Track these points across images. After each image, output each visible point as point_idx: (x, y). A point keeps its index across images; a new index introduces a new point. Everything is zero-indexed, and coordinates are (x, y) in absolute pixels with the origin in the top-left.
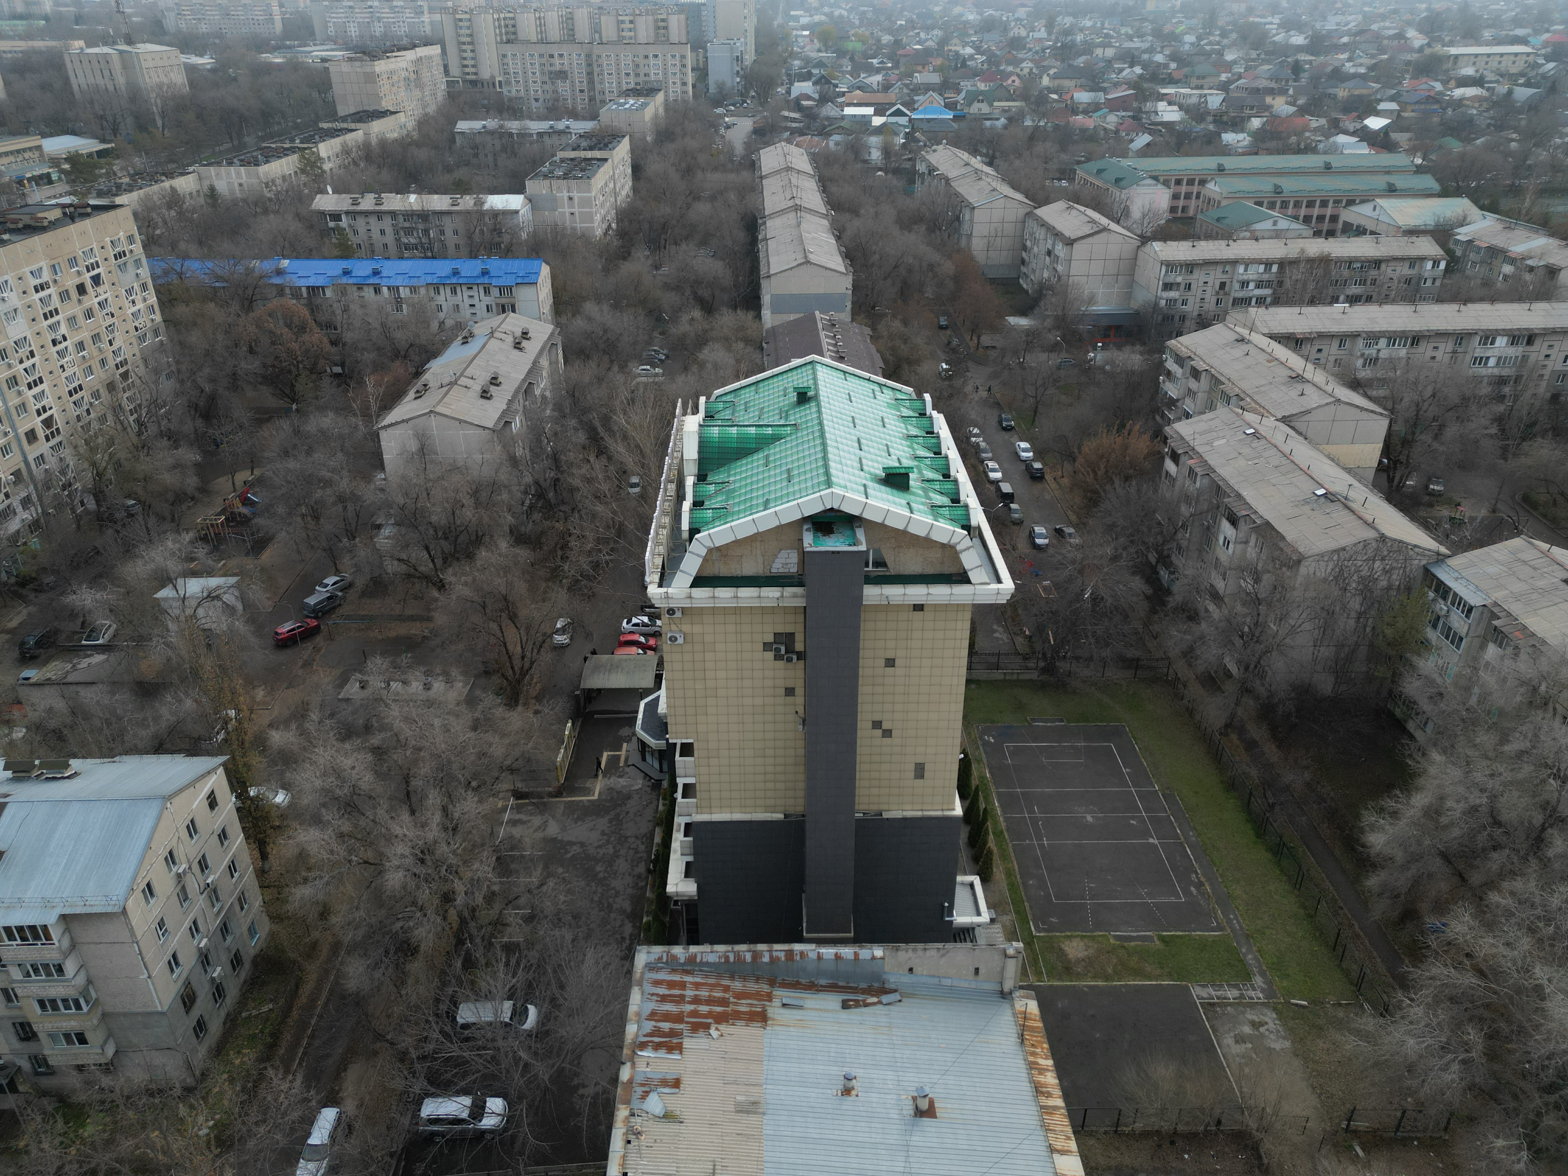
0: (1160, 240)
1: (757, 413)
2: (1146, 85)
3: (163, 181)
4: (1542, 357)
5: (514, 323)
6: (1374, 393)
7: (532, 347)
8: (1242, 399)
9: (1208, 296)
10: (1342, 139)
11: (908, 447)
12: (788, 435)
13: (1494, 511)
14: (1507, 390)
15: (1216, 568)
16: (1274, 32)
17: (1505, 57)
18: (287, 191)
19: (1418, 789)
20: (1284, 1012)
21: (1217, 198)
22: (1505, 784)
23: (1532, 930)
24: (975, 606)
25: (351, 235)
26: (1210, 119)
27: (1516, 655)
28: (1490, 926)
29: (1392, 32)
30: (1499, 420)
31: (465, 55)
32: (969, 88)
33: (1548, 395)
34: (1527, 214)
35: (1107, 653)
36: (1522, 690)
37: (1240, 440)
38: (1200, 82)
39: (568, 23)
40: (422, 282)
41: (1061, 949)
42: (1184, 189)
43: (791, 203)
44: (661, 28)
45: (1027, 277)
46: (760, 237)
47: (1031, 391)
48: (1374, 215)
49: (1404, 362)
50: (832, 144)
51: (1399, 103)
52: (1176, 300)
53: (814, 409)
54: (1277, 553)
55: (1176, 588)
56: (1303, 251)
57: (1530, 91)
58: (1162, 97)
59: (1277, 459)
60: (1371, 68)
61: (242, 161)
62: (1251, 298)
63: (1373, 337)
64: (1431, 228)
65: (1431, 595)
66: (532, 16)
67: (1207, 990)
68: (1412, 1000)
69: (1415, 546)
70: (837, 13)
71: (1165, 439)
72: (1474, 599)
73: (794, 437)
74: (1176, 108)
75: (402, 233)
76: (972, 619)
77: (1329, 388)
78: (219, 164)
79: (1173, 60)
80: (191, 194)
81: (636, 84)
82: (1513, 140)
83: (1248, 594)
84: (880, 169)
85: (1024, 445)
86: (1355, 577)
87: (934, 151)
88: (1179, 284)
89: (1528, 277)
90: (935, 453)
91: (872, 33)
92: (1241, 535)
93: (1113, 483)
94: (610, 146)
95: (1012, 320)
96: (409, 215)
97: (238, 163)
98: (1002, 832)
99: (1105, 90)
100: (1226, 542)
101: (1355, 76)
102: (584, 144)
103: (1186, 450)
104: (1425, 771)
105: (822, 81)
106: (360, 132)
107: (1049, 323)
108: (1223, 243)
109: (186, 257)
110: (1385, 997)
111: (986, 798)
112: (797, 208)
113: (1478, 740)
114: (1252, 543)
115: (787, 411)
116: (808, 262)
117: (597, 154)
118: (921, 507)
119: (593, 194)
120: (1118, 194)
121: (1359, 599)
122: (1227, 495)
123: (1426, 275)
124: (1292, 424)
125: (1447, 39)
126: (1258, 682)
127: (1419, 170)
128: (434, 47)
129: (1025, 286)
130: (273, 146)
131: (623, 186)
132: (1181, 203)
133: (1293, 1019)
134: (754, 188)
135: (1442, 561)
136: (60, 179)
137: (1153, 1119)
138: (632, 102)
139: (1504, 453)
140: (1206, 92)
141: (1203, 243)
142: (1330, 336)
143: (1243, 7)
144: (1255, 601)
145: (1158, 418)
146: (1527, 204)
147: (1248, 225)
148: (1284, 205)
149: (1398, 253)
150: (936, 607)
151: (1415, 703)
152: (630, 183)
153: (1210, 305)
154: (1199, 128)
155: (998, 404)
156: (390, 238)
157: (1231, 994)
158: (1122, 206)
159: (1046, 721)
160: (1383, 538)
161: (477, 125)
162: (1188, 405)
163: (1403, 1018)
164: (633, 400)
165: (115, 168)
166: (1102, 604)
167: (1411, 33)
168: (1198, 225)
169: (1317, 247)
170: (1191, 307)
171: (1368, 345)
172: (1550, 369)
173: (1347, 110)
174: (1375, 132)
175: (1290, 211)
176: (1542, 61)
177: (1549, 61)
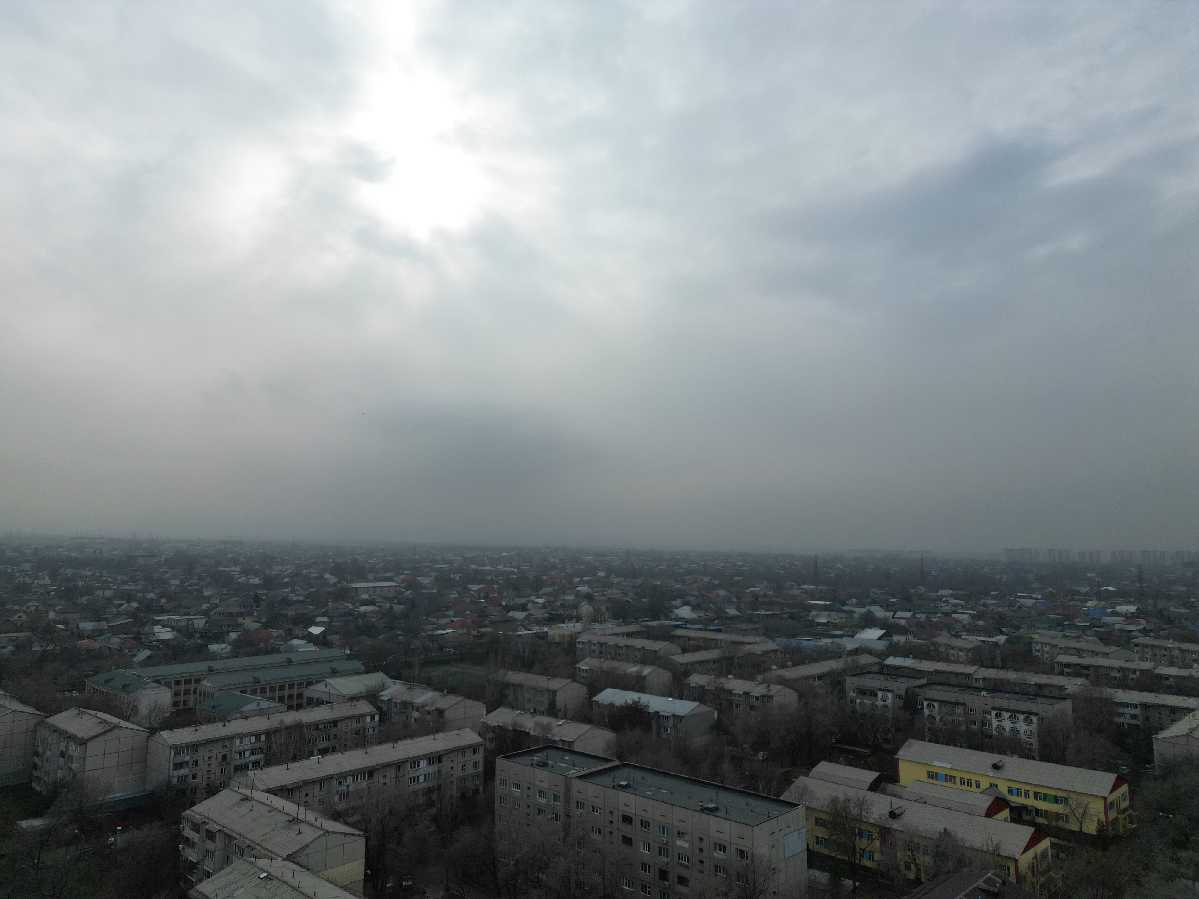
0: (167, 729)
2: (142, 615)
4: (449, 769)
6: (350, 820)
8: (253, 849)
9: (213, 768)
10: (295, 642)
13: (447, 890)
14: (434, 797)
16: (238, 576)
17: (384, 589)
21: (211, 691)
26: (197, 635)
29: (315, 575)
30: (435, 819)
33: (459, 794)
34: (418, 679)
37: (256, 885)
38: (187, 611)
42: (183, 687)
45: (40, 780)
48: (326, 690)
49: (366, 791)
51: (328, 617)
52: (186, 776)
56: (282, 722)
57: (402, 607)
58: (157, 623)
59: (289, 894)
60: (307, 596)
62: (248, 764)
63: (342, 777)
64: (364, 694)
74: (169, 629)
77: (318, 824)
79: (164, 597)
82: (400, 635)
88: (187, 762)
89: (428, 718)
95: (24, 823)
99: (107, 620)
101: (297, 602)
107: (64, 818)
108: (220, 724)
120: (126, 697)
123: (368, 726)
124: (296, 860)
125: (349, 579)
127: (349, 657)
129: (38, 789)
132: (182, 698)
139: (444, 843)
140: (192, 617)
141: (204, 727)
142: (312, 782)
146: (417, 672)
147: (238, 708)
148: (263, 691)
149: (347, 714)
153: (216, 775)
154: (190, 642)
158: (131, 706)
162: (208, 865)
167: (327, 576)
168: (198, 713)
169: (290, 718)
170: (200, 780)
171: (340, 784)
172: (455, 776)
173: (296, 623)
174: (316, 636)
175: (268, 694)
176: (403, 590)
177: (407, 590)
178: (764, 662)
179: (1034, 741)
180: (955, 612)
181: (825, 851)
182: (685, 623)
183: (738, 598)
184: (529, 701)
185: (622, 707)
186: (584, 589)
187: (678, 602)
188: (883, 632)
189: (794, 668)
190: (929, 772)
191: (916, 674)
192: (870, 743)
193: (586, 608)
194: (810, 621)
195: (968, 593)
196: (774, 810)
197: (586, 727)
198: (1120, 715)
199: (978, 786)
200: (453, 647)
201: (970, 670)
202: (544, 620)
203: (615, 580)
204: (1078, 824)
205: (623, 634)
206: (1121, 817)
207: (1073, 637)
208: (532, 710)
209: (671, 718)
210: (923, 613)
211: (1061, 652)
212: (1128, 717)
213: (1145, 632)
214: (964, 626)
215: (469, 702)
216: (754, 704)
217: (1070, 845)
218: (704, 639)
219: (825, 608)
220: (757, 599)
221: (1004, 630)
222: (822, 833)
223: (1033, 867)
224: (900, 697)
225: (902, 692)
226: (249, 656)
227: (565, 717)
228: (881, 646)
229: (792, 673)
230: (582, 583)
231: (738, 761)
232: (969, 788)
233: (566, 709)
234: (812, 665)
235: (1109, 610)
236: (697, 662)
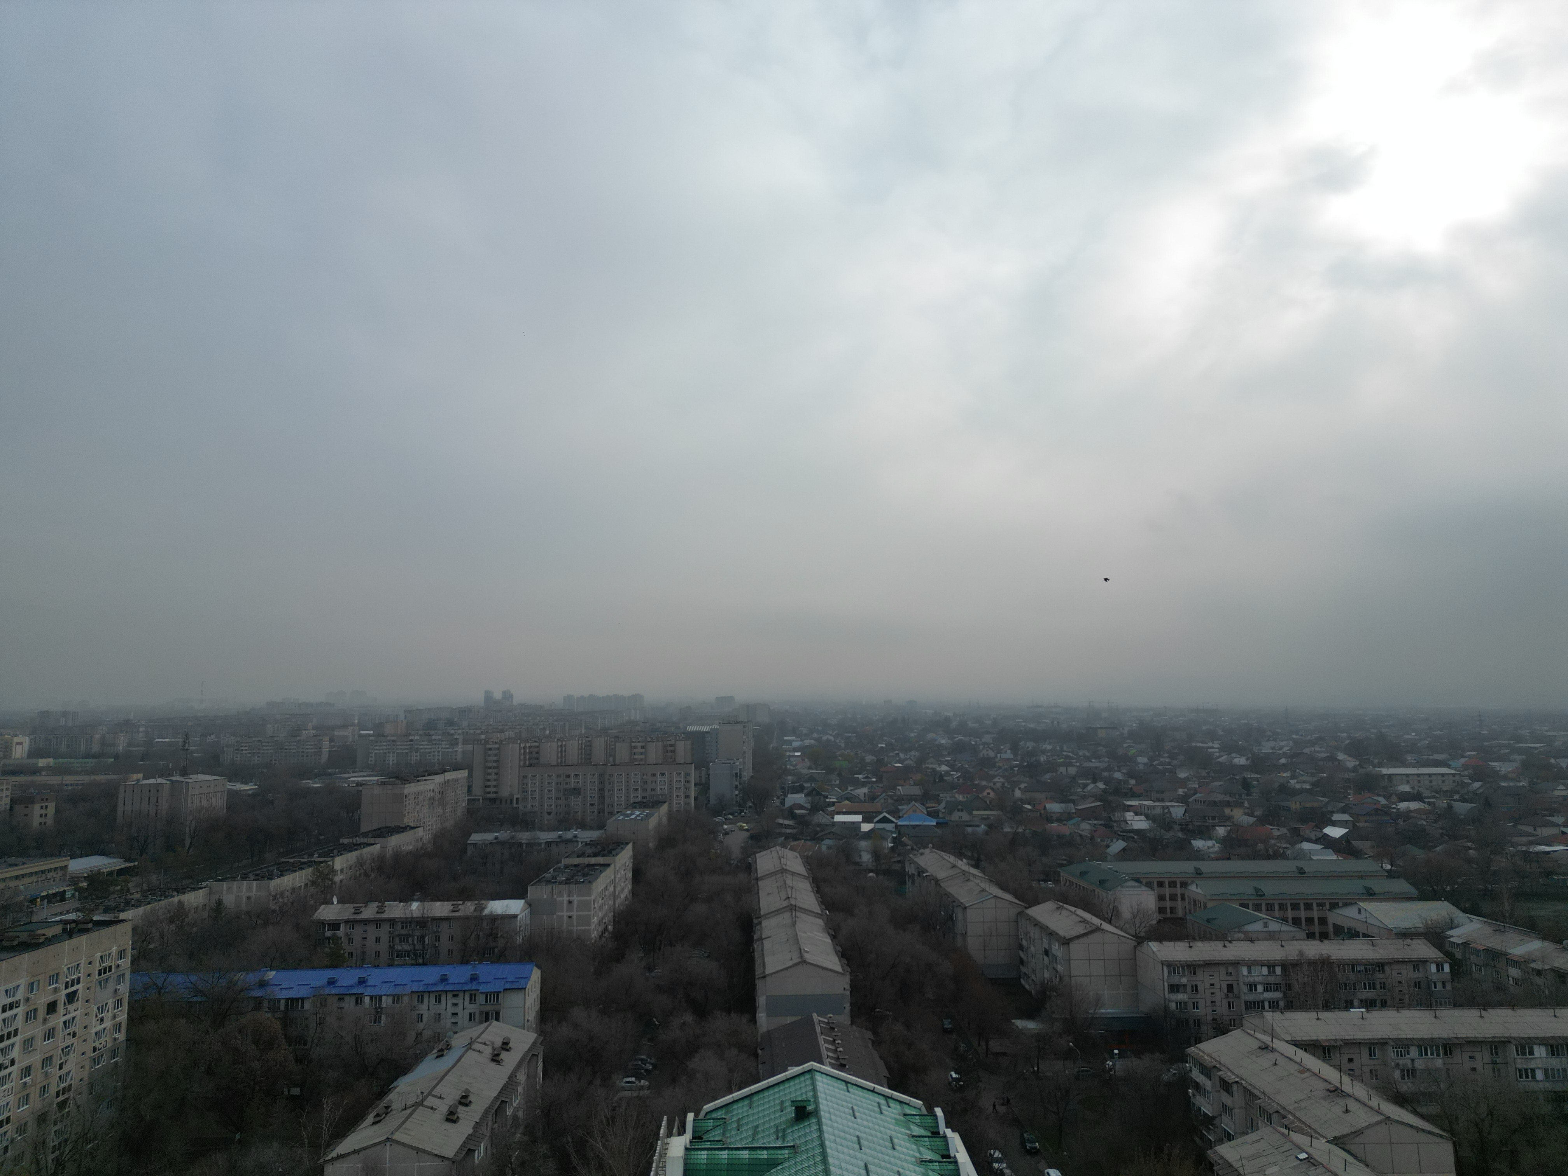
0: (1155, 940)
1: (750, 1133)
2: (1111, 798)
3: (173, 896)
5: (495, 1032)
6: (1424, 1110)
7: (511, 1059)
8: (1284, 1117)
9: (1218, 998)
10: (1306, 846)
12: (785, 1160)
16: (1217, 754)
17: (1434, 778)
18: (292, 903)
21: (1202, 900)
25: (345, 944)
26: (1177, 827)
29: (1323, 755)
31: (489, 777)
32: (948, 799)
34: (1511, 917)
37: (1295, 1167)
38: (1160, 796)
39: (587, 749)
40: (408, 990)
42: (1167, 891)
43: (785, 903)
44: (669, 752)
45: (1028, 977)
46: (755, 937)
47: (1051, 1105)
48: (1361, 917)
49: (1443, 1073)
50: (824, 848)
51: (1350, 814)
52: (1185, 1003)
53: (814, 1127)
56: (1301, 953)
57: (1469, 806)
58: (1129, 808)
60: (1315, 785)
61: (256, 875)
62: (1263, 1002)
63: (1402, 1045)
64: (1421, 930)
66: (554, 745)
70: (825, 738)
71: (1210, 1166)
73: (792, 1162)
74: (1143, 818)
75: (397, 940)
77: (1374, 1104)
78: (234, 879)
79: (1132, 777)
80: (196, 908)
81: (643, 798)
82: (1470, 848)
84: (872, 871)
85: (1054, 1172)
87: (922, 854)
88: (1185, 986)
89: (1538, 981)
91: (856, 754)
94: (614, 852)
95: (1020, 1023)
96: (407, 922)
97: (252, 877)
99: (1073, 802)
101: (1302, 791)
102: (589, 851)
105: (813, 793)
106: (378, 846)
107: (1057, 1026)
108: (1219, 944)
109: (173, 971)
112: (792, 908)
115: (784, 1130)
116: (803, 962)
117: (600, 860)
119: (593, 897)
120: (1104, 895)
123: (1434, 978)
124: (1347, 1147)
125: (1376, 761)
127: (1390, 875)
128: (463, 771)
129: (1027, 987)
130: (291, 860)
131: (623, 889)
132: (1168, 904)
134: (750, 889)
136: (73, 896)
138: (638, 813)
140: (1167, 804)
141: (1199, 944)
142: (1356, 1044)
145: (1197, 1140)
146: (1507, 908)
147: (1239, 926)
148: (1270, 907)
149: (1399, 955)
152: (630, 887)
153: (1222, 1008)
154: (1169, 835)
155: (1017, 1121)
156: (383, 947)
158: (1111, 907)
161: (489, 837)
162: (1227, 1124)
164: (613, 1118)
165: (130, 885)
167: (1341, 756)
168: (1190, 926)
169: (1314, 949)
170: (1203, 1011)
171: (1400, 1054)
173: (1303, 820)
174: (1336, 839)
175: (1277, 913)
176: (1467, 781)
177: (1474, 781)
226: (1245, 859)
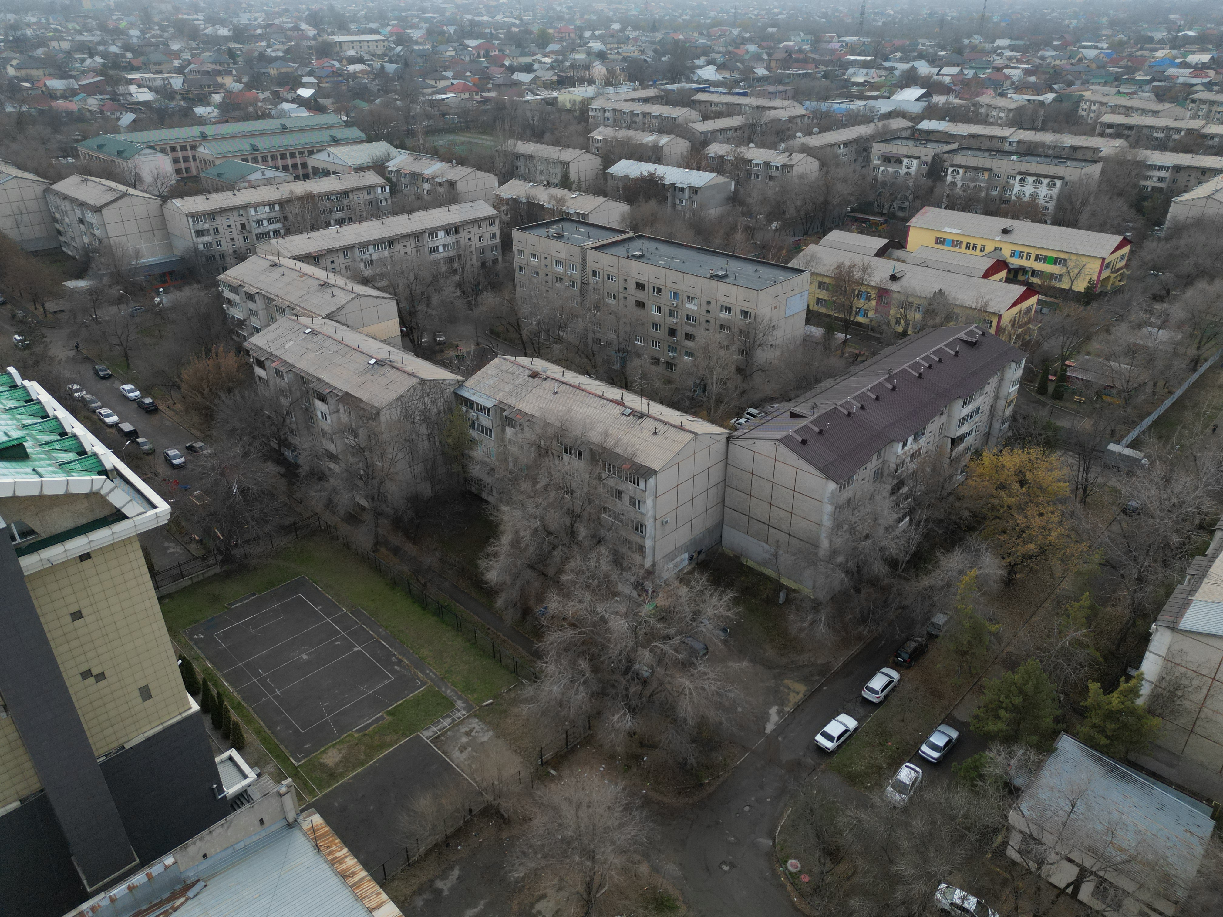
0: (177, 197)
2: (111, 72)
4: (467, 240)
6: (379, 285)
8: (293, 309)
9: (235, 235)
10: (286, 106)
11: (11, 419)
13: (478, 345)
14: (456, 265)
15: (324, 436)
16: (203, 26)
17: (370, 43)
19: (503, 533)
20: (482, 714)
21: (211, 159)
22: (545, 509)
23: (588, 587)
24: (138, 535)
26: (178, 97)
27: (522, 429)
28: (567, 596)
29: (290, 25)
30: (459, 285)
33: (479, 264)
34: (424, 148)
35: (269, 528)
36: (533, 449)
37: (304, 339)
38: (158, 68)
41: (321, 764)
42: (180, 154)
45: (69, 245)
47: (115, 341)
48: (330, 159)
49: (389, 259)
51: (315, 77)
52: (211, 243)
54: (361, 413)
55: (301, 461)
56: (292, 192)
57: (395, 66)
58: (131, 82)
59: (335, 347)
60: (286, 52)
62: (269, 232)
63: (364, 246)
64: (370, 164)
65: (464, 408)
67: (431, 730)
68: (546, 663)
69: (444, 380)
71: (248, 352)
72: (488, 404)
74: (146, 90)
76: (141, 546)
77: (349, 287)
79: (127, 51)
82: (397, 100)
83: (353, 447)
85: (127, 387)
86: (417, 413)
88: (208, 230)
89: (440, 190)
90: (42, 418)
92: (332, 407)
93: (220, 397)
95: (71, 284)
98: (239, 704)
99: (73, 77)
100: (324, 416)
101: (277, 58)
103: (267, 356)
104: (502, 519)
107: (106, 280)
108: (230, 193)
110: (532, 670)
111: (215, 685)
113: (522, 489)
114: (342, 411)
118: (49, 469)
120: (125, 164)
121: (424, 426)
122: (309, 382)
123: (380, 197)
124: (335, 318)
125: (329, 30)
126: (384, 506)
127: (347, 124)
129: (70, 253)
132: (183, 165)
133: (488, 715)
135: (462, 385)
137: (430, 838)
139: (470, 306)
140: (166, 75)
141: (214, 196)
142: (335, 251)
143: (169, 7)
144: (360, 451)
145: (235, 337)
146: (421, 142)
147: (243, 177)
148: (264, 159)
149: (357, 185)
150: (103, 550)
151: (481, 480)
153: (239, 242)
154: (173, 104)
155: (87, 358)
157: (446, 723)
158: (133, 174)
159: (242, 600)
160: (423, 381)
162: (254, 322)
163: (546, 677)
166: (250, 493)
167: (304, 26)
168: (204, 182)
169: (300, 188)
170: (226, 247)
171: (363, 252)
172: (474, 247)
173: (281, 84)
174: (307, 99)
175: (270, 163)
176: (393, 46)
177: (397, 46)
178: (789, 129)
179: (1051, 206)
180: (1007, 67)
181: (823, 310)
182: (707, 86)
183: (769, 55)
184: (542, 173)
185: (637, 179)
186: (596, 46)
187: (701, 61)
188: (923, 91)
189: (820, 135)
190: (937, 238)
191: (946, 138)
192: (885, 211)
193: (599, 69)
194: (846, 80)
195: (1028, 43)
196: (781, 275)
197: (601, 199)
198: (1148, 178)
199: (982, 250)
200: (456, 114)
201: (1005, 132)
202: (553, 83)
203: (632, 34)
204: (1070, 283)
205: (639, 100)
206: (1113, 275)
207: (1127, 94)
208: (545, 183)
209: (687, 190)
210: (972, 68)
211: (1109, 110)
212: (1155, 179)
213: (1209, 86)
214: (1013, 83)
215: (480, 174)
216: (774, 174)
217: (1056, 301)
218: (727, 104)
219: (865, 65)
220: (790, 55)
221: (1056, 86)
222: (823, 295)
223: (1015, 320)
224: (925, 164)
225: (929, 159)
226: (239, 121)
227: (579, 189)
228: (918, 108)
229: (816, 140)
230: (594, 37)
231: (750, 231)
232: (973, 253)
233: (580, 182)
234: (839, 131)
235: (1178, 61)
236: (718, 130)
